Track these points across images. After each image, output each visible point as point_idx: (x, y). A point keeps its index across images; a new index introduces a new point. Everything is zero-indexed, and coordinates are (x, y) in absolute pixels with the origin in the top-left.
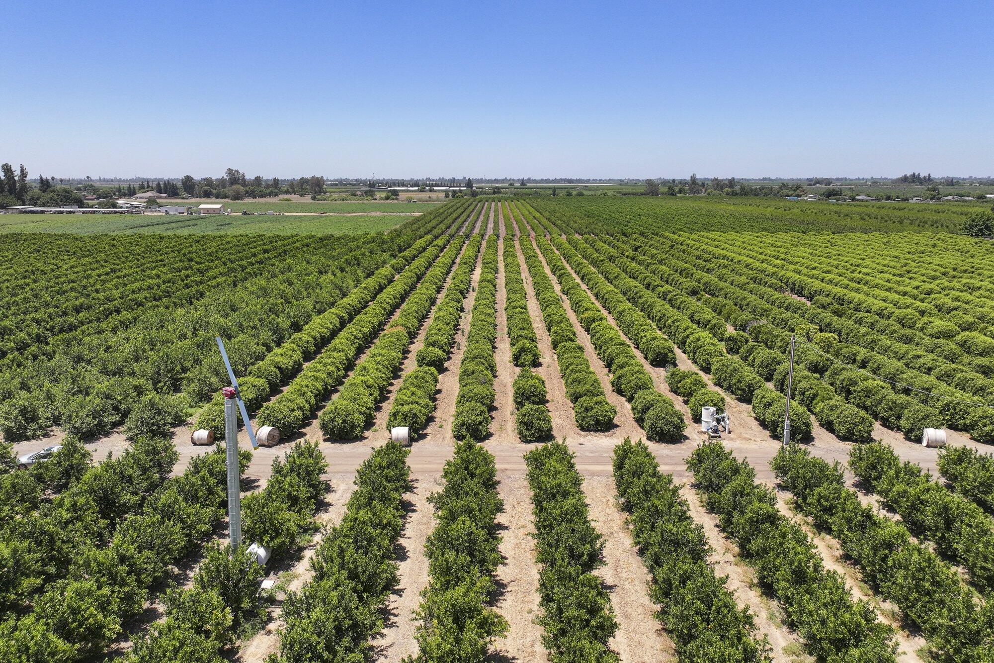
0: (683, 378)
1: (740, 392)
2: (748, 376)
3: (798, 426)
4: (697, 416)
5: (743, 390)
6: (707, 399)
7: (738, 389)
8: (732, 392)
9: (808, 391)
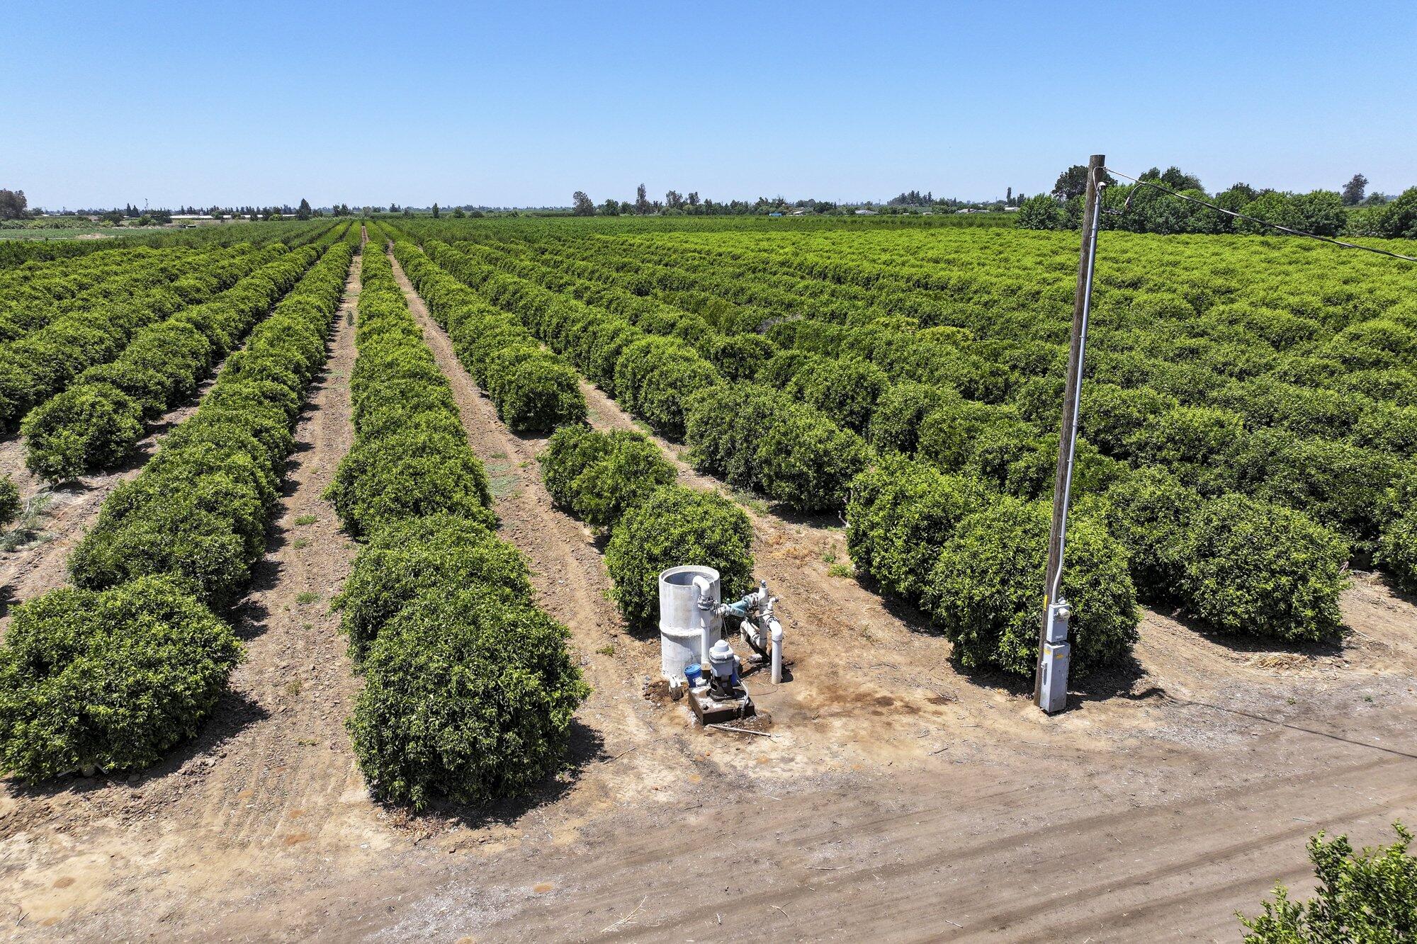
0: (590, 457)
1: (787, 488)
2: (810, 427)
3: (1099, 618)
4: (640, 607)
5: (798, 478)
6: (676, 532)
7: (780, 476)
8: (759, 490)
9: (1016, 458)
